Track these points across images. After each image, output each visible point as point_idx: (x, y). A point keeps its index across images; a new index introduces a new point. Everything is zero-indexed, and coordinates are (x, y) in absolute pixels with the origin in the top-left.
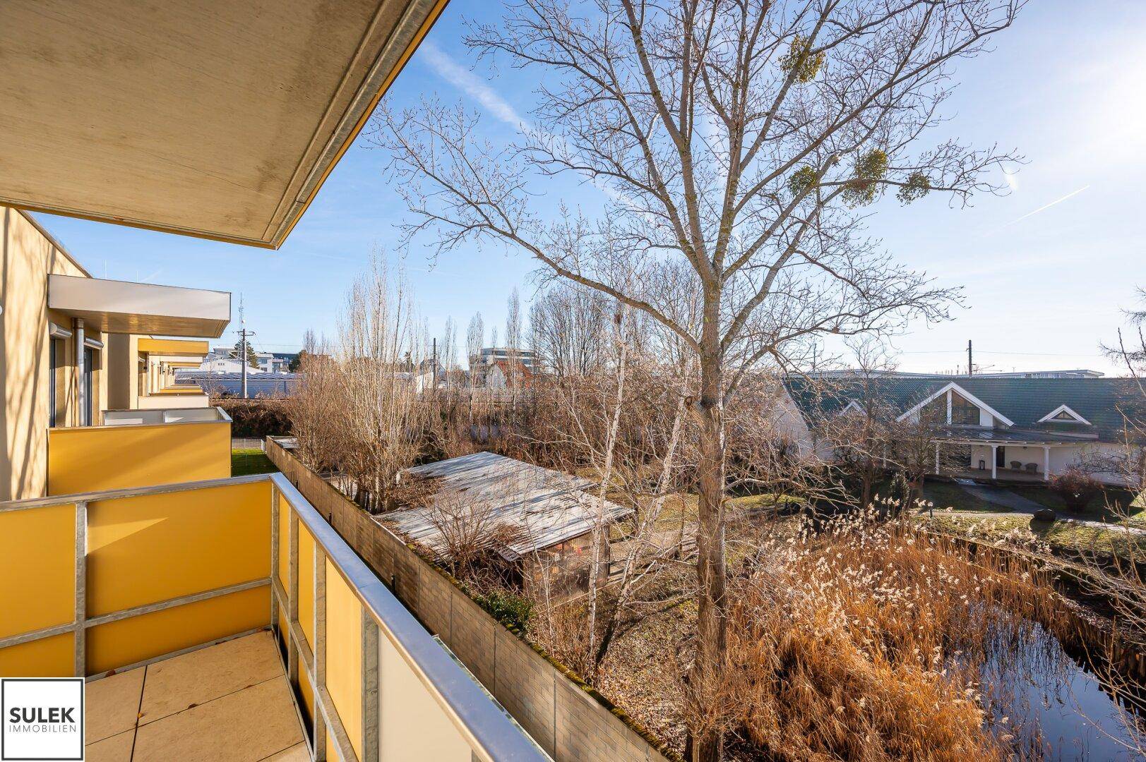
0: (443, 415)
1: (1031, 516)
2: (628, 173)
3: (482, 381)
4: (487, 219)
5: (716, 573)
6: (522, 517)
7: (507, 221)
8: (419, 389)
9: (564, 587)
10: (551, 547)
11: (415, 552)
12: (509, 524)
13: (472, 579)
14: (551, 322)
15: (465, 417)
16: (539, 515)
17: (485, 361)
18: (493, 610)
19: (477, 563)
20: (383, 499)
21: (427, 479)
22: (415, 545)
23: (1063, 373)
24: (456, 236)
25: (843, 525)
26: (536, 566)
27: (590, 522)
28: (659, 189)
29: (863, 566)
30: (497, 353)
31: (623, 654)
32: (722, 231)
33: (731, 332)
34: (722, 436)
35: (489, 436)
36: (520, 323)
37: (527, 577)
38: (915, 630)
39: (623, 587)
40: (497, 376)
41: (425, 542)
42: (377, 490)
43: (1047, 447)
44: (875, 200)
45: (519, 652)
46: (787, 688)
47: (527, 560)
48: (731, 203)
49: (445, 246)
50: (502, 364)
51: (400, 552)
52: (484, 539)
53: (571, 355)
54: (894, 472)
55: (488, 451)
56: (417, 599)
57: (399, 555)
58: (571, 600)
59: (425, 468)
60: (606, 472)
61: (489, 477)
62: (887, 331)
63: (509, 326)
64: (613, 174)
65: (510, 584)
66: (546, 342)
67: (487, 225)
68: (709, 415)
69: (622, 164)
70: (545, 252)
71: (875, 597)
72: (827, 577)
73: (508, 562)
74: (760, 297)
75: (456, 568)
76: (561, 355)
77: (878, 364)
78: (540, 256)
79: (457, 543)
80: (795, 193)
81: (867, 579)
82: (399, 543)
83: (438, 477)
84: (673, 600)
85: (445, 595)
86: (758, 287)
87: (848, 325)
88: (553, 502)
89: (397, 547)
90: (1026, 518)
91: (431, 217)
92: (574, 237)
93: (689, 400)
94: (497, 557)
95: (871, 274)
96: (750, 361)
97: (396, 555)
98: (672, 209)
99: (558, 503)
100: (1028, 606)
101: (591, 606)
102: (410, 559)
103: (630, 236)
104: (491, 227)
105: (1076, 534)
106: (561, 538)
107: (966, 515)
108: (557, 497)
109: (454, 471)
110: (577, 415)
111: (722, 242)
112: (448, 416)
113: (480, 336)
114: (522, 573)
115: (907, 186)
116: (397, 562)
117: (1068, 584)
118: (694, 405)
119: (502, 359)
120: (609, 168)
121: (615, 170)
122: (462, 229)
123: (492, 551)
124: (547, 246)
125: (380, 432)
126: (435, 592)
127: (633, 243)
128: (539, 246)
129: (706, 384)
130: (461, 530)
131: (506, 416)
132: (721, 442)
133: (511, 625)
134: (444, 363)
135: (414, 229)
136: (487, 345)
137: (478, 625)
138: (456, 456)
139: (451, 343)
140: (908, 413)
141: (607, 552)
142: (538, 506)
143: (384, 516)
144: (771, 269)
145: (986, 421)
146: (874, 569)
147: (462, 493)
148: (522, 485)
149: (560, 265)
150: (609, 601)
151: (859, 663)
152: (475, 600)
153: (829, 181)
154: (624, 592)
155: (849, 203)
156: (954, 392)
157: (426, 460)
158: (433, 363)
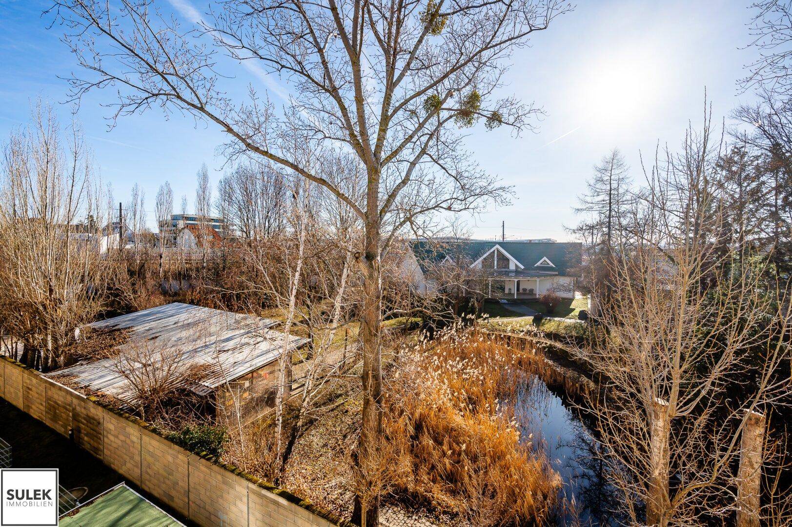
0: (131, 273)
1: (532, 318)
2: (309, 72)
3: (173, 242)
4: (174, 89)
5: (376, 380)
6: (214, 356)
7: (196, 95)
8: (103, 249)
9: (254, 408)
10: (242, 377)
11: (98, 403)
12: (202, 364)
13: (163, 418)
14: (238, 195)
15: (155, 274)
16: (230, 352)
17: (175, 226)
18: (186, 444)
19: (169, 403)
20: (58, 356)
21: (112, 332)
22: (98, 396)
23: (541, 240)
24: (139, 101)
25: (447, 333)
26: (227, 394)
27: (276, 353)
28: (334, 92)
29: (458, 359)
30: (188, 218)
31: (303, 450)
32: (380, 130)
33: (386, 206)
34: (380, 281)
35: (181, 289)
36: (210, 193)
37: (219, 407)
38: (484, 392)
39: (304, 400)
40: (187, 239)
41: (110, 391)
42: (50, 348)
43: (538, 280)
44: (473, 125)
45: (212, 474)
46: (417, 445)
47: (219, 393)
48: (387, 111)
49: (125, 109)
50: (193, 228)
51: (79, 405)
52: (177, 379)
53: (257, 222)
54: (470, 298)
55: (180, 301)
56: (101, 447)
57: (78, 408)
58: (260, 416)
59: (111, 322)
60: (290, 312)
61: (180, 324)
62: (478, 210)
63: (199, 196)
64: (296, 71)
65: (204, 416)
66: (234, 209)
67: (174, 95)
68: (371, 266)
69: (304, 64)
70: (235, 128)
71: (464, 376)
72: (438, 368)
73: (201, 397)
74: (404, 182)
75: (145, 412)
76: (248, 220)
77: (463, 233)
78: (230, 130)
79: (147, 388)
80: (427, 112)
81: (460, 366)
82: (78, 397)
83: (125, 329)
84: (340, 401)
85: (135, 439)
86: (404, 175)
87: (457, 206)
88: (244, 340)
89: (75, 401)
90: (530, 319)
91: (109, 77)
92: (262, 119)
93: (357, 255)
94: (190, 393)
95: (466, 174)
96: (397, 227)
97: (74, 409)
98: (343, 109)
99: (247, 340)
100: (534, 366)
101: (278, 420)
102: (92, 410)
103: (308, 128)
104: (179, 97)
105: (552, 324)
106: (251, 369)
107: (506, 320)
108: (245, 336)
109: (144, 322)
110: (264, 268)
111: (381, 139)
112: (137, 273)
113: (170, 203)
114: (215, 404)
115: (491, 118)
116: (76, 416)
117: (551, 352)
118: (361, 258)
119: (192, 224)
120: (293, 64)
121: (298, 68)
122: (147, 95)
123: (185, 389)
124: (237, 123)
125: (51, 291)
126: (122, 438)
127: (311, 133)
128: (229, 121)
129: (369, 243)
130: (151, 375)
131: (197, 270)
132: (380, 286)
133: (204, 453)
134: (131, 225)
135: (87, 86)
136: (177, 211)
137: (170, 459)
138: (146, 308)
139: (139, 207)
140: (477, 262)
141: (289, 373)
142: (230, 344)
143: (60, 372)
144: (411, 163)
145: (512, 267)
146: (462, 359)
147: (152, 342)
148: (213, 329)
149: (249, 141)
150: (292, 411)
151: (458, 419)
152: (167, 438)
153: (447, 107)
154: (305, 404)
155: (459, 124)
156: (498, 250)
157: (111, 315)
158: (119, 226)
